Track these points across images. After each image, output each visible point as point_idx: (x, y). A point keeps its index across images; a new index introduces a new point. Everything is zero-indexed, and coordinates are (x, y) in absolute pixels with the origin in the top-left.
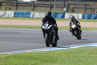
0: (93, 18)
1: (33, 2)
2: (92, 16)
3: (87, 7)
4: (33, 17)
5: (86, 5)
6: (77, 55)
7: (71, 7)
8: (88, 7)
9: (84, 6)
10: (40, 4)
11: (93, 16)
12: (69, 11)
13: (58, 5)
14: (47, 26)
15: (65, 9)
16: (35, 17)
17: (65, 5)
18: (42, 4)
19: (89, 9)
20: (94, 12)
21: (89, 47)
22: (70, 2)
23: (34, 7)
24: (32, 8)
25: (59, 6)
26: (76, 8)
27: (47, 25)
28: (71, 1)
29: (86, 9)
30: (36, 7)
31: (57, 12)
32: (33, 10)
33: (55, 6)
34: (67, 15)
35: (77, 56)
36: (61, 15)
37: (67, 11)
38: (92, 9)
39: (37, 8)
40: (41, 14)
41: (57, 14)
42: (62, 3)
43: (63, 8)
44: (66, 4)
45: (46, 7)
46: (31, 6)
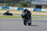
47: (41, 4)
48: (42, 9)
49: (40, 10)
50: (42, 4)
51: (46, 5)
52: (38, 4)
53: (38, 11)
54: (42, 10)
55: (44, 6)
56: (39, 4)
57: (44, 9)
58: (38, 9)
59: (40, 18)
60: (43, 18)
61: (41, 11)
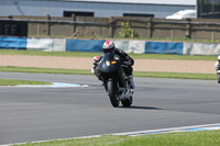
1: (189, 20)
4: (188, 54)
10: (204, 25)
16: (192, 53)
18: (209, 25)
23: (191, 30)
24: (187, 33)
30: (195, 30)
32: (189, 37)
39: (198, 32)
40: (206, 46)
45: (217, 31)
46: (184, 30)
47: (24, 17)
48: (28, 40)
49: (21, 43)
50: (31, 17)
51: (46, 20)
52: (11, 17)
53: (13, 48)
54: (32, 43)
55: (38, 26)
56: (17, 17)
57: (39, 38)
58: (10, 39)
59: (23, 82)
60: (38, 83)
61: (25, 49)
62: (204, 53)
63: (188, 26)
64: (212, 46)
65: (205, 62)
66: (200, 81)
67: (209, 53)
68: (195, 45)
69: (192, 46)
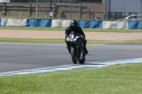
0: (92, 26)
1: (5, 3)
2: (91, 23)
3: (83, 11)
4: (5, 25)
5: (82, 8)
6: (70, 79)
7: (60, 10)
8: (86, 10)
9: (79, 10)
10: (14, 7)
11: (93, 24)
12: (58, 16)
13: (41, 8)
14: (73, 38)
15: (51, 14)
17: (51, 8)
18: (18, 7)
19: (87, 13)
20: (93, 18)
21: (88, 68)
22: (58, 4)
23: (6, 10)
24: (4, 12)
25: (43, 9)
26: (67, 12)
27: (73, 36)
28: (60, 2)
29: (82, 13)
30: (9, 10)
31: (40, 17)
32: (5, 14)
33: (37, 9)
34: (54, 23)
35: (69, 82)
36: (46, 22)
37: (55, 16)
38: (91, 13)
39: (11, 12)
40: (16, 20)
41: (40, 20)
42: (47, 5)
43: (49, 12)
44: (53, 6)
45: (23, 10)
46: (2, 10)
62: (15, 25)
63: (4, 8)
64: (19, 20)
65: (16, 31)
66: (13, 43)
67: (18, 25)
68: (9, 20)
69: (7, 21)
